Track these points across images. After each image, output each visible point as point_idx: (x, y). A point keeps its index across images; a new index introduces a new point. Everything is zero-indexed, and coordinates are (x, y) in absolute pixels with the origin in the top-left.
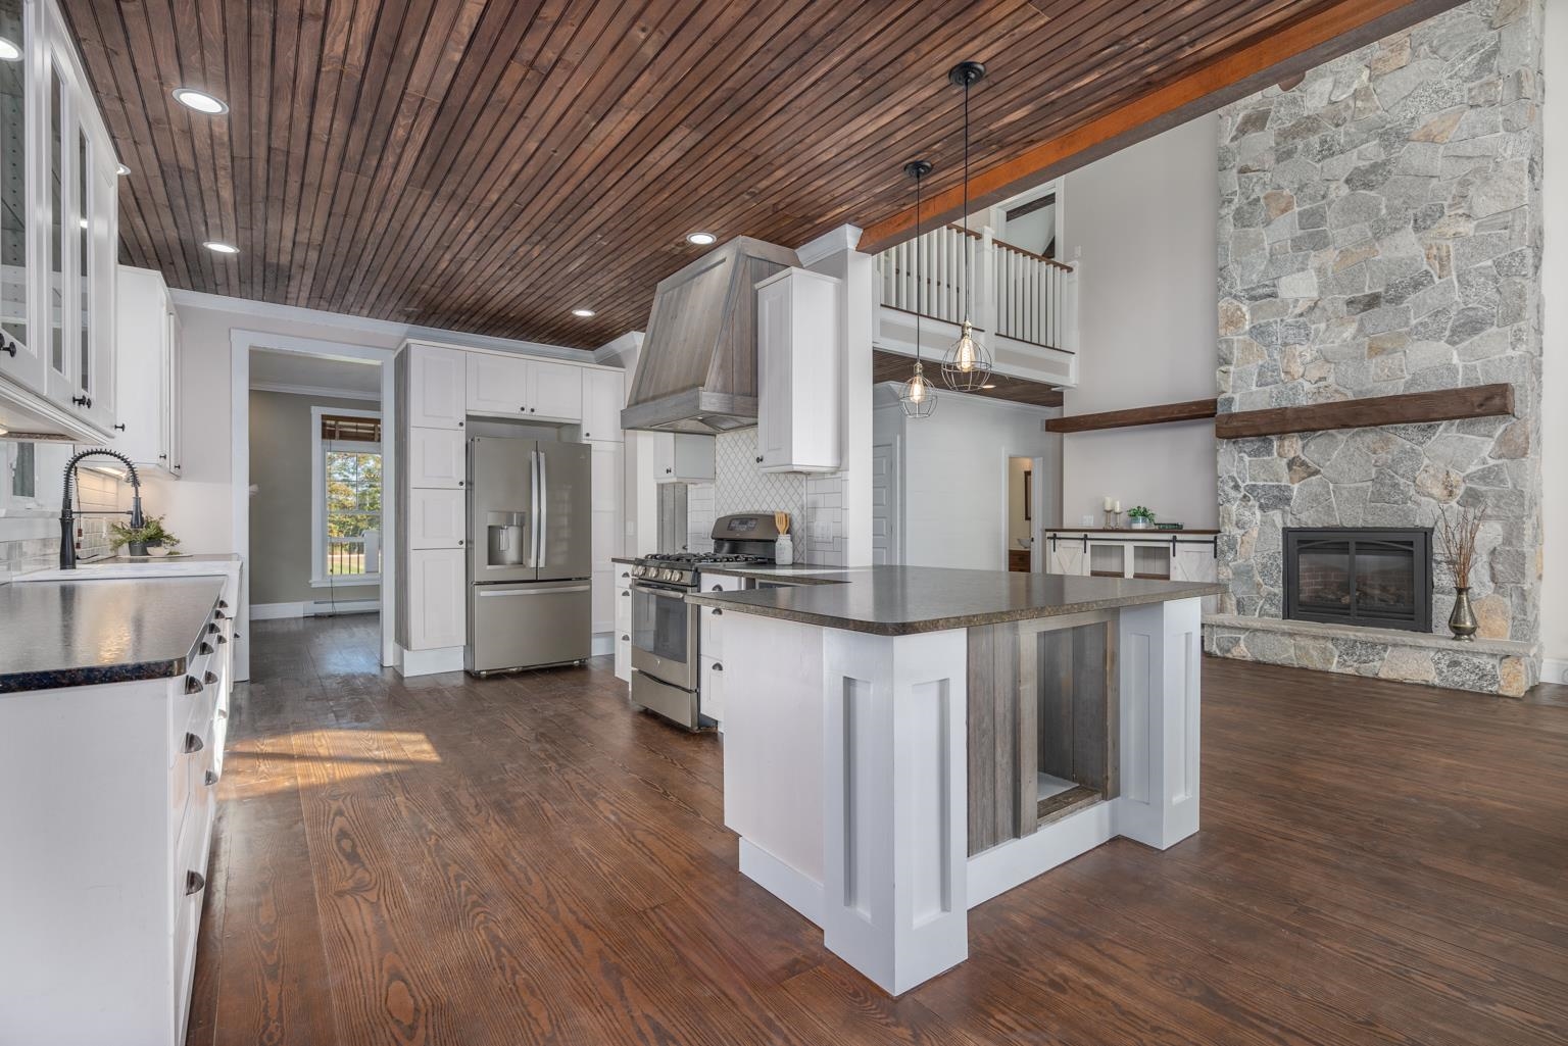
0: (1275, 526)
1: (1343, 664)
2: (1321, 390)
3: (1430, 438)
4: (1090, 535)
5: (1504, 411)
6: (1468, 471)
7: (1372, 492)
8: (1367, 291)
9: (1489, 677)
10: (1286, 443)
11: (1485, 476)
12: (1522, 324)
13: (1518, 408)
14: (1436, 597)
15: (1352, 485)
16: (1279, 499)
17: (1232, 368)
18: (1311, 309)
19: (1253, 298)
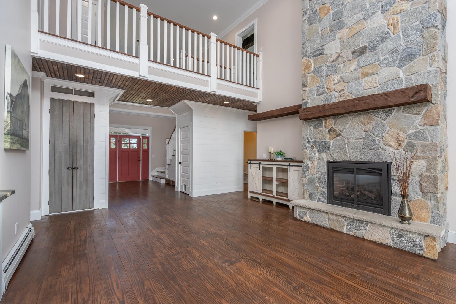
0: (323, 160)
1: (348, 229)
2: (342, 95)
3: (389, 116)
4: (262, 162)
5: (426, 101)
6: (408, 133)
7: (364, 144)
8: (361, 46)
9: (418, 246)
10: (328, 121)
11: (417, 136)
12: (436, 53)
13: (434, 99)
14: (393, 197)
15: (354, 141)
16: (324, 148)
17: (307, 89)
18: (337, 58)
19: (315, 56)
